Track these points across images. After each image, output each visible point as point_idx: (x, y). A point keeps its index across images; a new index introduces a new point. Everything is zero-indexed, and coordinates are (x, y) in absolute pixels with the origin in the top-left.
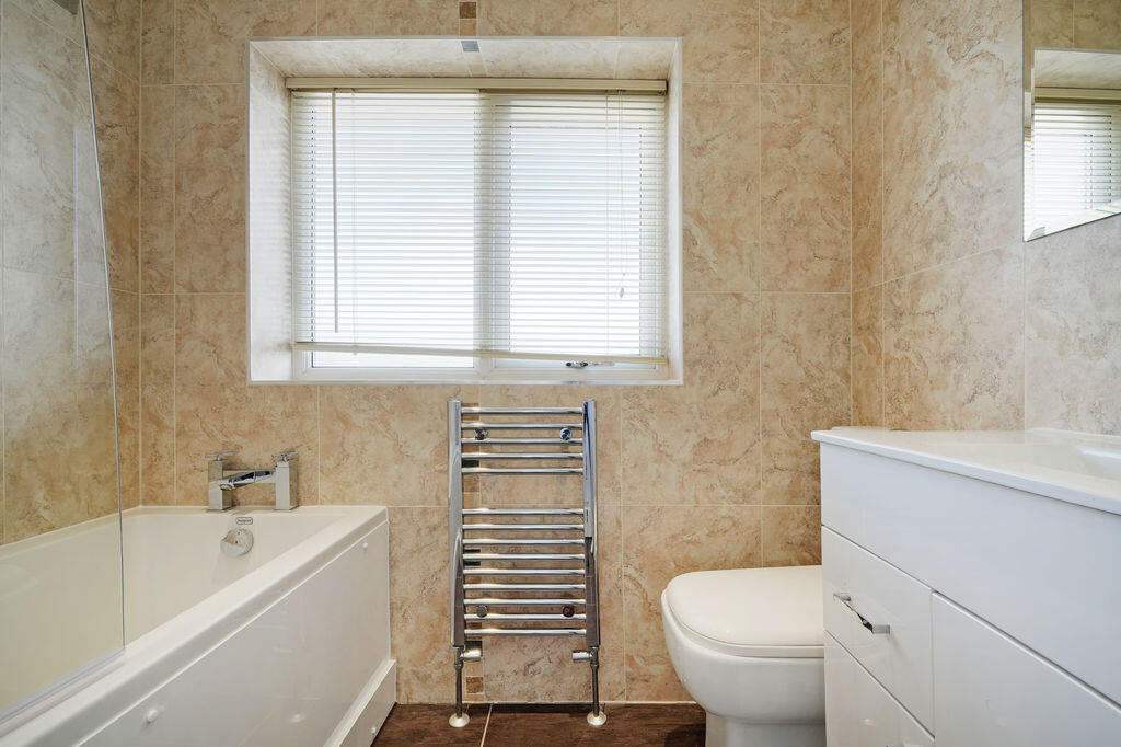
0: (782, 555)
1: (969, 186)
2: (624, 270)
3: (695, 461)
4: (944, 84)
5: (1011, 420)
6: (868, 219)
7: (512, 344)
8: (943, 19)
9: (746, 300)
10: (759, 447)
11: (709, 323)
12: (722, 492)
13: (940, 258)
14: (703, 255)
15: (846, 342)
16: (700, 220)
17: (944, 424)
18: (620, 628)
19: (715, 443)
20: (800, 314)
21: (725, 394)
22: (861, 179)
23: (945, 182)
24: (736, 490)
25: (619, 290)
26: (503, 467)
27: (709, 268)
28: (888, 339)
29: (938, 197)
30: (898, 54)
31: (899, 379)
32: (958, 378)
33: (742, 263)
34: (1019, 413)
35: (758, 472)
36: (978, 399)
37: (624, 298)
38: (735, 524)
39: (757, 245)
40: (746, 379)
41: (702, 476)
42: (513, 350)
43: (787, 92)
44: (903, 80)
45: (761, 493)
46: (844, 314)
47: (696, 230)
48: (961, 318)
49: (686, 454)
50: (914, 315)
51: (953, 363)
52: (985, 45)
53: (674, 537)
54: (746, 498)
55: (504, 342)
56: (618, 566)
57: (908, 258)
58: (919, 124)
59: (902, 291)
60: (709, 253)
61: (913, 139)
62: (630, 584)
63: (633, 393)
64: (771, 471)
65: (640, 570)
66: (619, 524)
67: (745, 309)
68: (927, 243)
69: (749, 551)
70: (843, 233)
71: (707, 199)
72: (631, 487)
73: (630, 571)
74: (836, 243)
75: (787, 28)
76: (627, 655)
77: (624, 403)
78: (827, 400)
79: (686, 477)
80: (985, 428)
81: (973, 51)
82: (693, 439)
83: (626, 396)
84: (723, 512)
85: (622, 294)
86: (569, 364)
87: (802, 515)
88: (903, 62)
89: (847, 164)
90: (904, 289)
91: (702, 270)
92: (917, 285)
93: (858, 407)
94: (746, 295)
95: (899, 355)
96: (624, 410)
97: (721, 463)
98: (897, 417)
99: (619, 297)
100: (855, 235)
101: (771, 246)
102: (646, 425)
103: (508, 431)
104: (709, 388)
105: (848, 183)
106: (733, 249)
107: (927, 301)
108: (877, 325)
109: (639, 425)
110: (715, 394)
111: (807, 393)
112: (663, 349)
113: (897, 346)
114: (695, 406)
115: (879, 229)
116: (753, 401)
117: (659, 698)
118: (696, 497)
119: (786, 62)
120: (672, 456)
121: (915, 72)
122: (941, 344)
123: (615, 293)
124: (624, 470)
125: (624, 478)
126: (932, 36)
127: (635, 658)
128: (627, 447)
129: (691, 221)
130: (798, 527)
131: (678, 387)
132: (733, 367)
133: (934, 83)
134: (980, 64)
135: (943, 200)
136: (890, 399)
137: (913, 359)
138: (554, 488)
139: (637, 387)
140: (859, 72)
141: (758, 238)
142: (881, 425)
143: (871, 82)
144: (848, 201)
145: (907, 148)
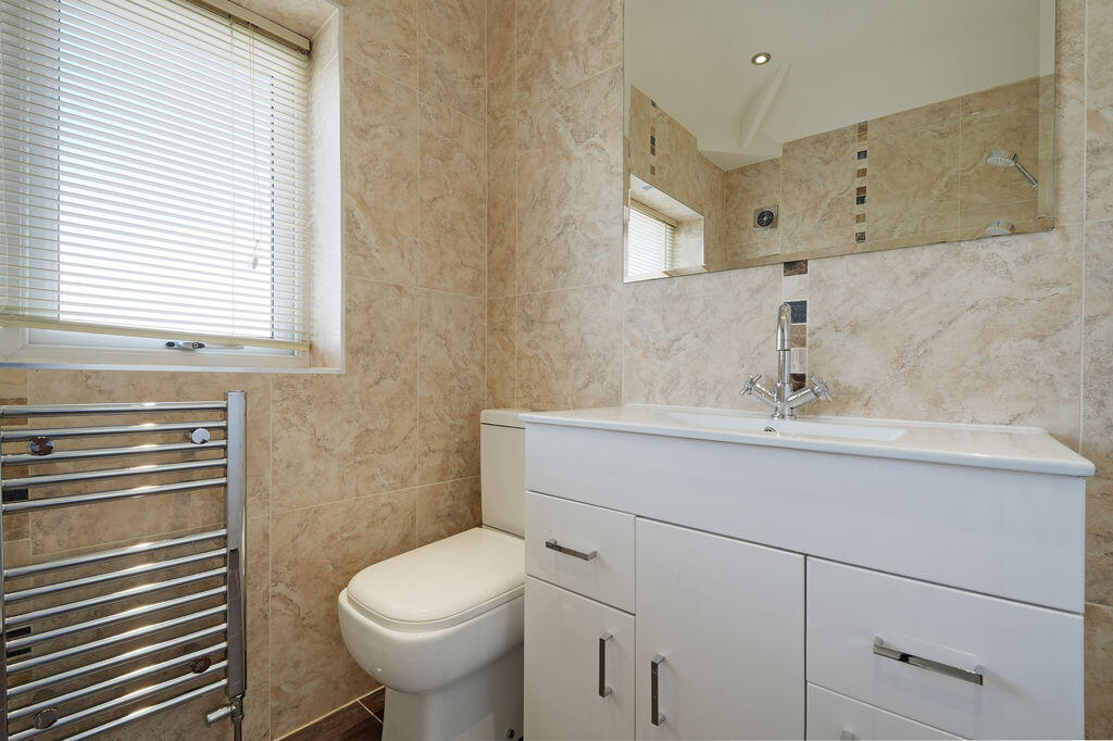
0: (432, 529)
1: (585, 235)
2: (258, 237)
3: (356, 453)
4: (568, 156)
5: (613, 399)
6: (502, 241)
7: (62, 308)
8: (567, 108)
9: (406, 292)
10: (416, 432)
11: (371, 311)
12: (382, 480)
13: (564, 283)
14: (366, 241)
15: (483, 339)
16: (362, 202)
17: (566, 404)
18: (265, 660)
19: (376, 432)
20: (450, 312)
21: (388, 383)
22: (495, 207)
23: (568, 229)
24: (395, 477)
25: (251, 260)
26: (79, 493)
27: (372, 256)
28: (521, 340)
29: (563, 238)
30: (531, 118)
31: (530, 371)
32: (576, 371)
33: (403, 256)
34: (618, 395)
35: (415, 455)
36: (591, 386)
37: (258, 268)
38: (394, 510)
39: (416, 243)
40: (406, 369)
41: (364, 467)
42: (63, 317)
43: (440, 109)
44: (535, 140)
45: (416, 477)
46: (482, 315)
47: (359, 214)
48: (579, 329)
49: (347, 447)
50: (543, 323)
51: (573, 360)
52: (596, 139)
53: (332, 537)
54: (404, 482)
55: (48, 306)
56: (264, 588)
57: (538, 279)
58: (548, 180)
59: (533, 304)
60: (372, 239)
61: (544, 189)
62: (278, 605)
63: (285, 383)
64: (426, 454)
65: (291, 585)
66: (266, 537)
67: (405, 302)
68: (555, 271)
69: (406, 532)
70: (481, 247)
71: (370, 186)
72: (283, 492)
73: (281, 588)
74: (476, 255)
75: (440, 52)
76: (273, 688)
77: (276, 394)
78: (469, 388)
79: (347, 470)
80: (595, 406)
81: (589, 141)
82: (355, 430)
83: (278, 386)
84: (383, 500)
85: (255, 264)
86: (170, 345)
87: (450, 489)
88: (535, 126)
89: (484, 190)
90: (535, 303)
91: (365, 257)
92: (545, 301)
93: (492, 393)
94: (406, 288)
95: (530, 352)
96: (275, 402)
97: (383, 451)
98: (527, 400)
99: (251, 269)
100: (491, 252)
101: (428, 245)
102: (303, 417)
103: (87, 440)
104: (372, 377)
105: (484, 207)
106: (395, 243)
107: (553, 314)
108: (511, 327)
109: (294, 419)
110: (377, 383)
111: (454, 382)
112: (305, 334)
113: (528, 345)
114: (357, 396)
115: (513, 252)
116: (411, 390)
117: (311, 719)
118: (356, 490)
119: (440, 82)
120: (332, 450)
121: (544, 137)
122: (564, 346)
123: (248, 263)
124: (274, 473)
125: (275, 482)
126: (559, 116)
127: (284, 688)
128: (276, 445)
129: (354, 203)
130: (446, 500)
131: (339, 376)
132: (393, 356)
133: (560, 153)
134: (595, 152)
135: (566, 241)
136: (522, 386)
137: (542, 356)
138: (171, 510)
139: (292, 376)
140: (495, 118)
141: (416, 236)
142: (513, 407)
143: (504, 130)
144: (484, 221)
145: (538, 195)
